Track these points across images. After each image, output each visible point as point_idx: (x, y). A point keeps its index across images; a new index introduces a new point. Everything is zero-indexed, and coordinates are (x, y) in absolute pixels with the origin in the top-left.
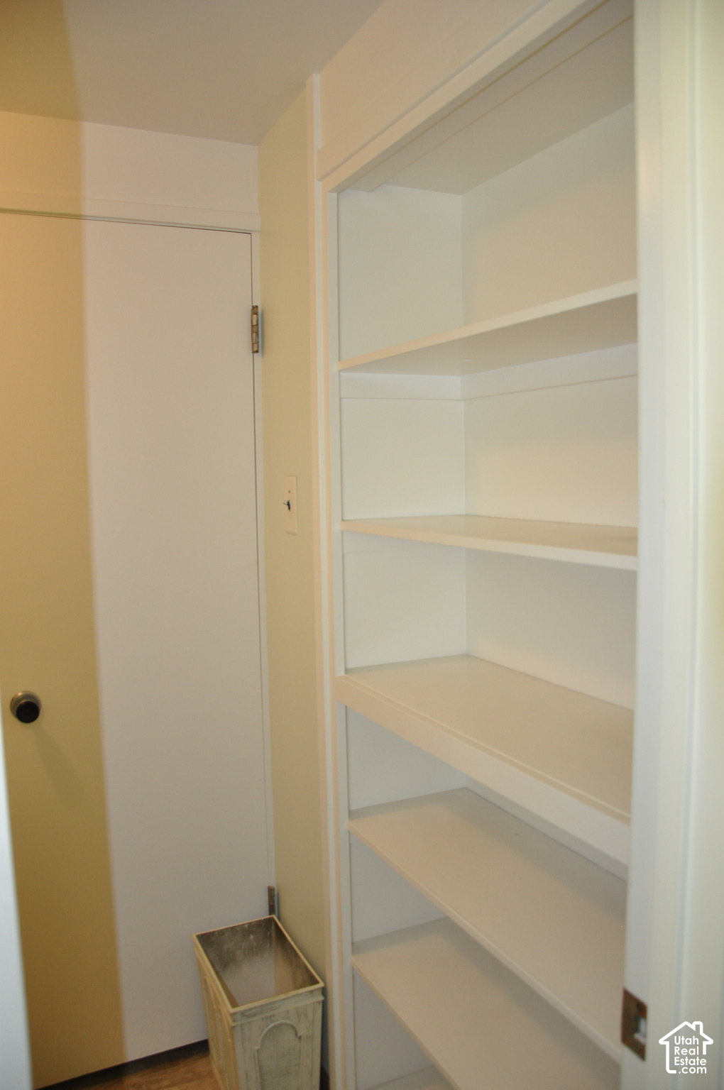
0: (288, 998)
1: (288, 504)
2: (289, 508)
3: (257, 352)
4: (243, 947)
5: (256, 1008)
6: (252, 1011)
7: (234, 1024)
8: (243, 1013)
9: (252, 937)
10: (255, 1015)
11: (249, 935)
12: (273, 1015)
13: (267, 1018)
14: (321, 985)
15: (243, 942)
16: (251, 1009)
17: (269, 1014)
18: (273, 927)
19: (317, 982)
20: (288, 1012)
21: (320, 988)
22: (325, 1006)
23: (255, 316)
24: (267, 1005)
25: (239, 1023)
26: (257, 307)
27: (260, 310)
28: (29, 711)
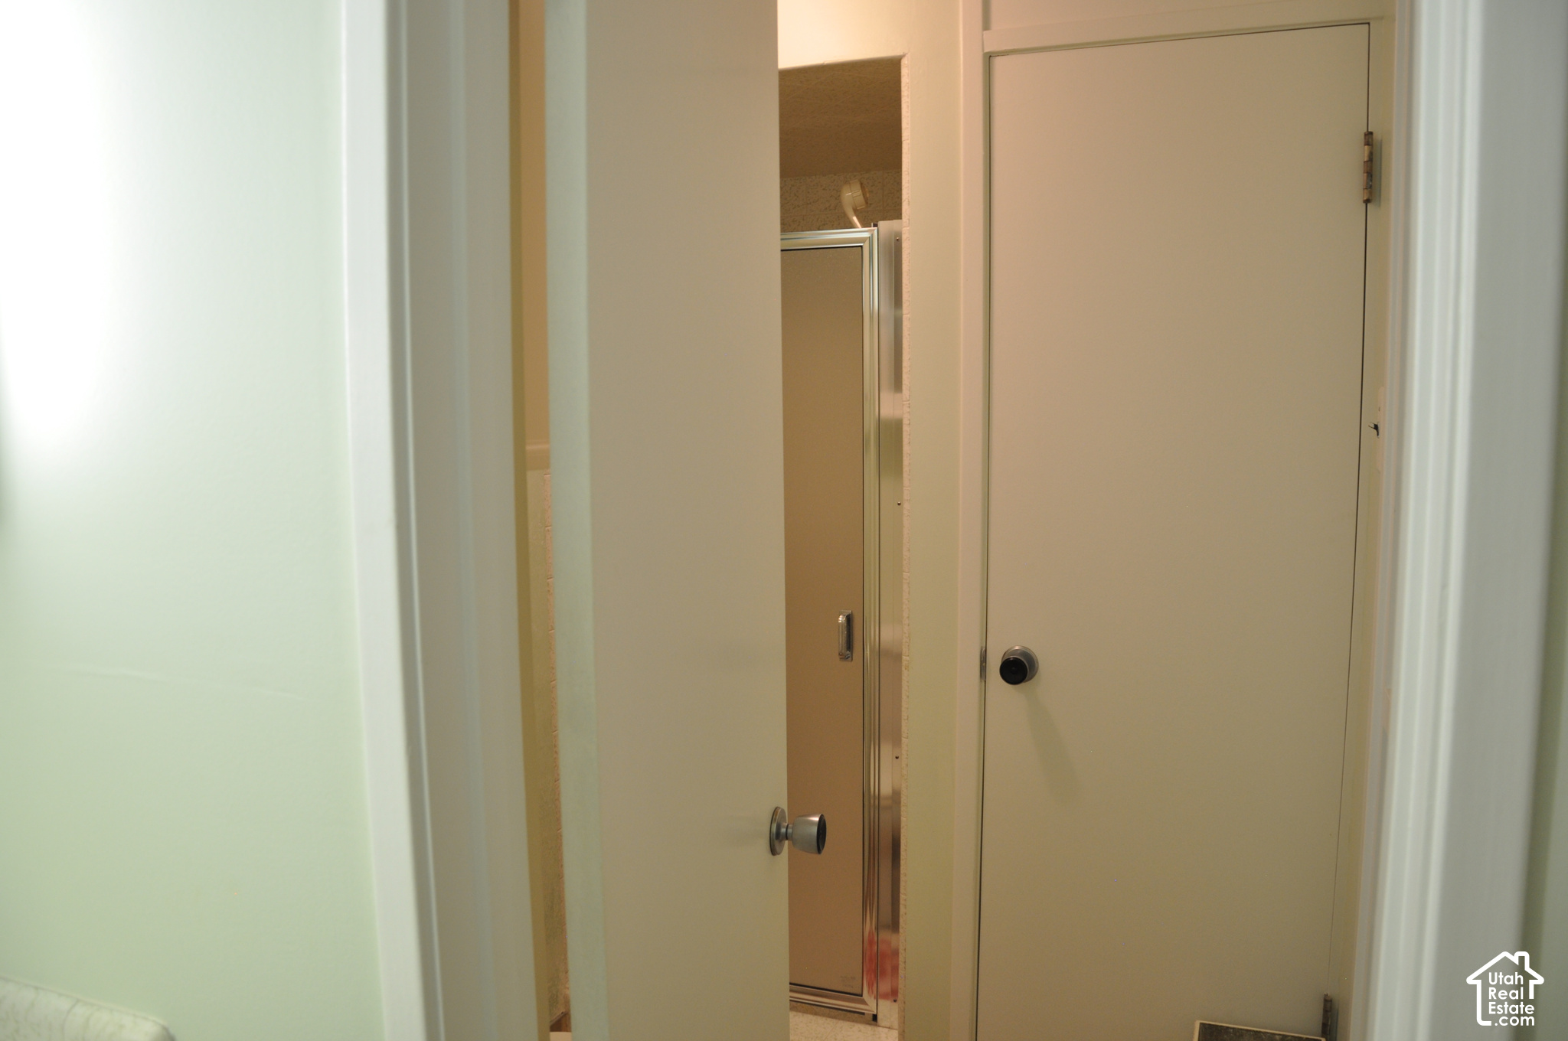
1: (1376, 427)
2: (1378, 435)
3: (1370, 200)
23: (1366, 147)
26: (1371, 133)
27: (1377, 136)
28: (1017, 670)
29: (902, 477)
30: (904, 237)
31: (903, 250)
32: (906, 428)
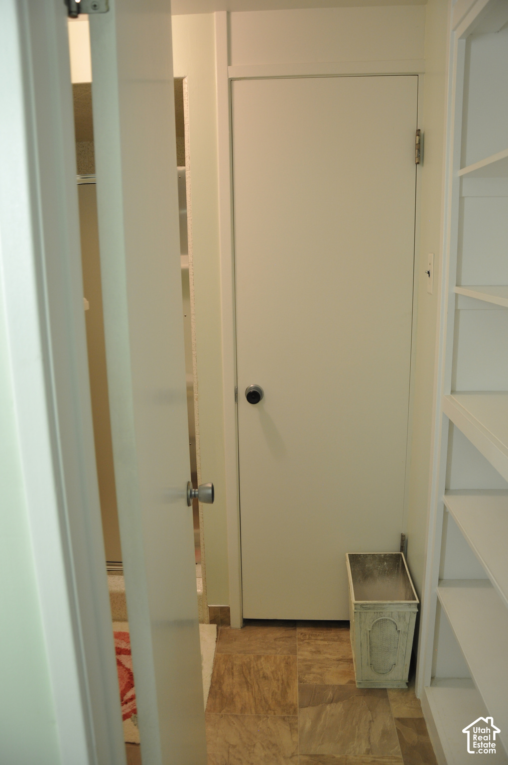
0: (393, 604)
1: (429, 273)
2: (429, 276)
3: (418, 163)
4: (379, 569)
5: (371, 604)
6: (368, 606)
7: (356, 611)
8: (362, 605)
9: (385, 563)
10: (369, 609)
11: (384, 562)
12: (382, 612)
13: (377, 613)
14: (417, 601)
15: (379, 565)
16: (367, 604)
17: (379, 611)
18: (401, 561)
19: (415, 600)
20: (392, 612)
21: (416, 603)
22: (418, 615)
23: (417, 137)
24: (378, 604)
25: (359, 611)
26: (420, 130)
27: (422, 132)
28: (254, 396)
29: (190, 300)
30: (187, 176)
31: (186, 183)
32: (191, 273)
